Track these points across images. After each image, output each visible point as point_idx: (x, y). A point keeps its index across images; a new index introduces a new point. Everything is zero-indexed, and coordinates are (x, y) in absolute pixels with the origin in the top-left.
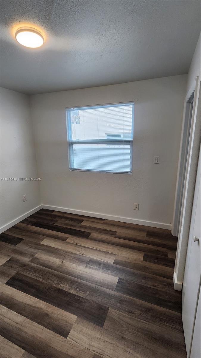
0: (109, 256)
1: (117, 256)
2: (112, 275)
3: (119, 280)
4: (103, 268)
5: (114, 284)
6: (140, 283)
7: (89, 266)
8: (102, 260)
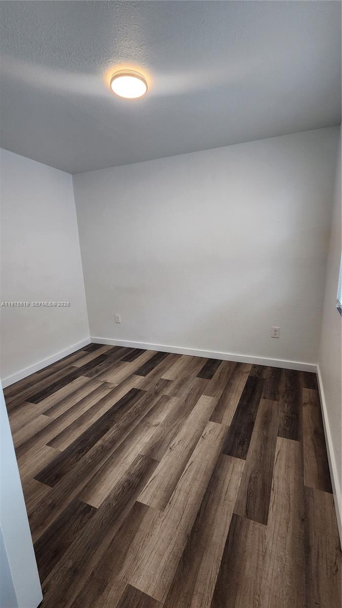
0: (160, 494)
1: (159, 511)
2: (109, 497)
3: (92, 509)
4: (128, 482)
5: (89, 499)
6: (69, 553)
7: (141, 460)
8: (150, 480)
